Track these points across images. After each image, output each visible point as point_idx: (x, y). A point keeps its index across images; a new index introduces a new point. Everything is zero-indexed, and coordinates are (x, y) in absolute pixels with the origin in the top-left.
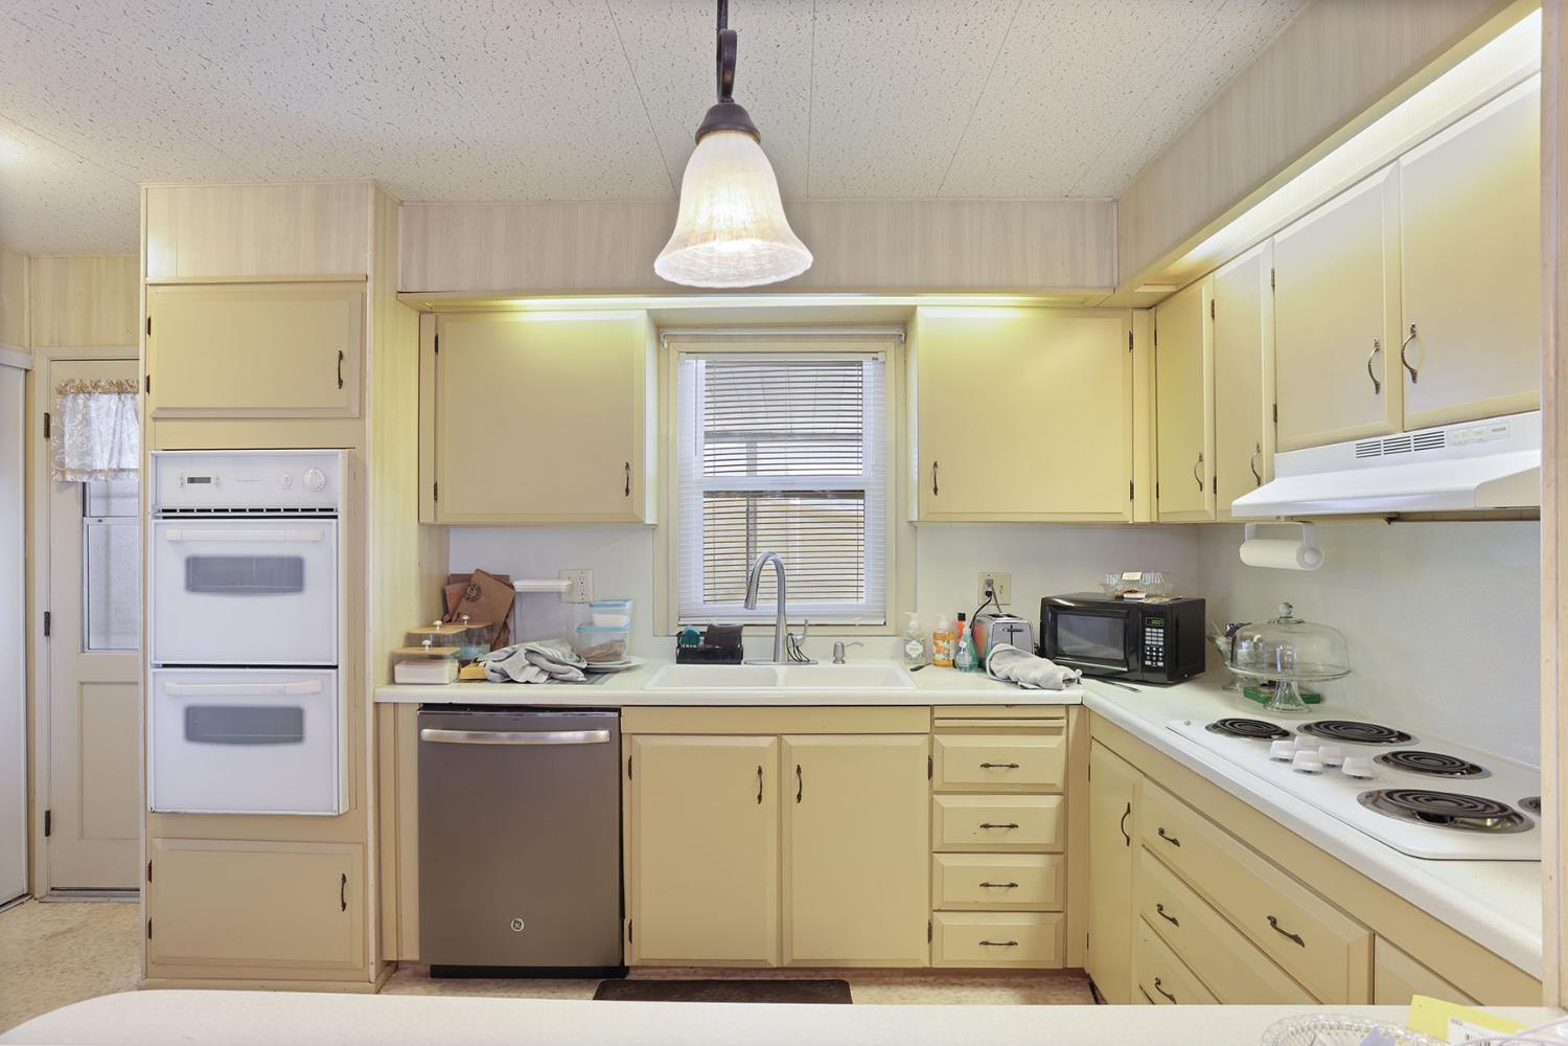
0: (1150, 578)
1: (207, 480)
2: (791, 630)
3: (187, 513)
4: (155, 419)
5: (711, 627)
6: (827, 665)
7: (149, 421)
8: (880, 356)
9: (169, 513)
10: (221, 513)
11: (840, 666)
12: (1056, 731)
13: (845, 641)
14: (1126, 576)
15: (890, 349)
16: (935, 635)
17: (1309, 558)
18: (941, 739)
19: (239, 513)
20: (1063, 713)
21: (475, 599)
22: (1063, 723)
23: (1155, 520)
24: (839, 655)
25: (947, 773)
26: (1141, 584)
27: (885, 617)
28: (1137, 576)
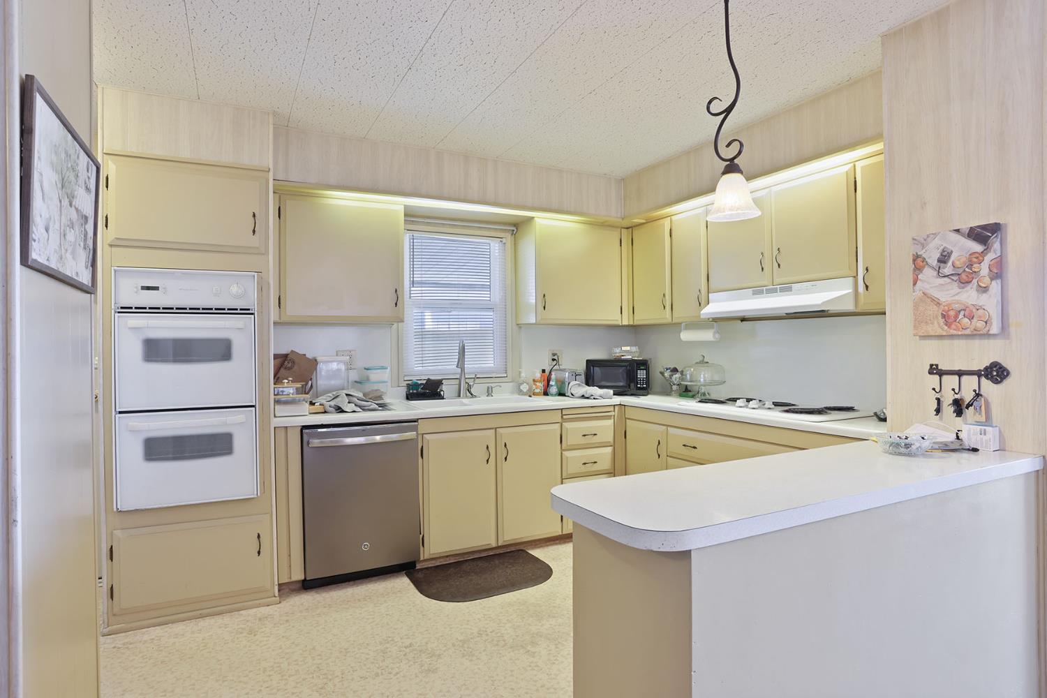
0: (634, 349)
1: (156, 288)
2: (467, 380)
3: (141, 310)
4: (111, 246)
5: (429, 380)
6: (484, 398)
7: (107, 247)
8: (504, 240)
9: (126, 309)
10: (168, 310)
11: (490, 398)
12: (609, 417)
13: (493, 385)
14: (624, 348)
15: (508, 239)
16: (534, 380)
17: (717, 336)
18: (566, 425)
19: (181, 310)
20: (612, 409)
21: (290, 369)
22: (612, 413)
23: (631, 323)
24: (489, 392)
25: (570, 440)
26: (628, 351)
27: (506, 373)
28: (628, 348)
